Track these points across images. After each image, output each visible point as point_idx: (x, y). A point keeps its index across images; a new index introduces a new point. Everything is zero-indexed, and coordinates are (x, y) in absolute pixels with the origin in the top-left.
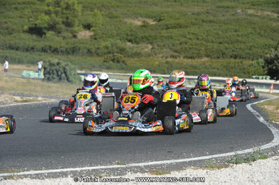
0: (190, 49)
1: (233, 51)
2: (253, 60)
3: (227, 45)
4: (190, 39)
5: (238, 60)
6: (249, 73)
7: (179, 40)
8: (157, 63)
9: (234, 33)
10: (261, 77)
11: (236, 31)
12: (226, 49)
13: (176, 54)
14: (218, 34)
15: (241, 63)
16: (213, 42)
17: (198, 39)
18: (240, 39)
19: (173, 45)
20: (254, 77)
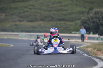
0: (30, 15)
1: (59, 16)
2: (72, 21)
3: (55, 12)
4: (30, 9)
5: (62, 22)
6: (70, 30)
7: (23, 10)
8: (8, 25)
9: (60, 4)
10: (78, 32)
11: (60, 3)
12: (54, 14)
13: (21, 19)
14: (48, 5)
15: (65, 24)
16: (45, 10)
17: (35, 9)
18: (63, 8)
19: (19, 13)
20: (73, 32)
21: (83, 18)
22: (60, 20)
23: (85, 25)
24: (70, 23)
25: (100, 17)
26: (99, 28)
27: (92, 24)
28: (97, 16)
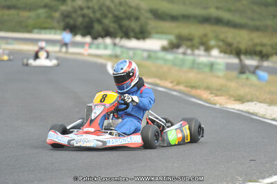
21: (63, 8)
22: (9, 8)
23: (67, 20)
24: (26, 14)
25: (96, 7)
26: (92, 27)
27: (80, 20)
28: (91, 4)
